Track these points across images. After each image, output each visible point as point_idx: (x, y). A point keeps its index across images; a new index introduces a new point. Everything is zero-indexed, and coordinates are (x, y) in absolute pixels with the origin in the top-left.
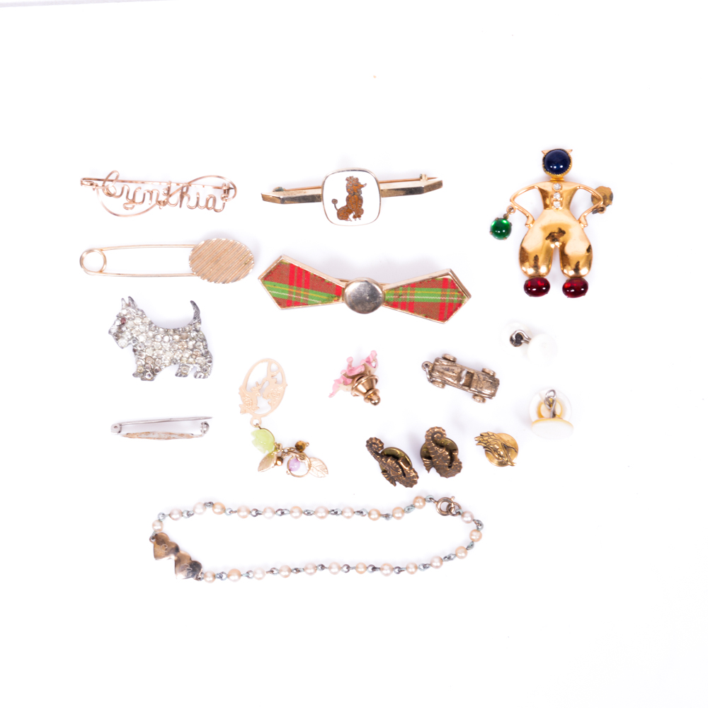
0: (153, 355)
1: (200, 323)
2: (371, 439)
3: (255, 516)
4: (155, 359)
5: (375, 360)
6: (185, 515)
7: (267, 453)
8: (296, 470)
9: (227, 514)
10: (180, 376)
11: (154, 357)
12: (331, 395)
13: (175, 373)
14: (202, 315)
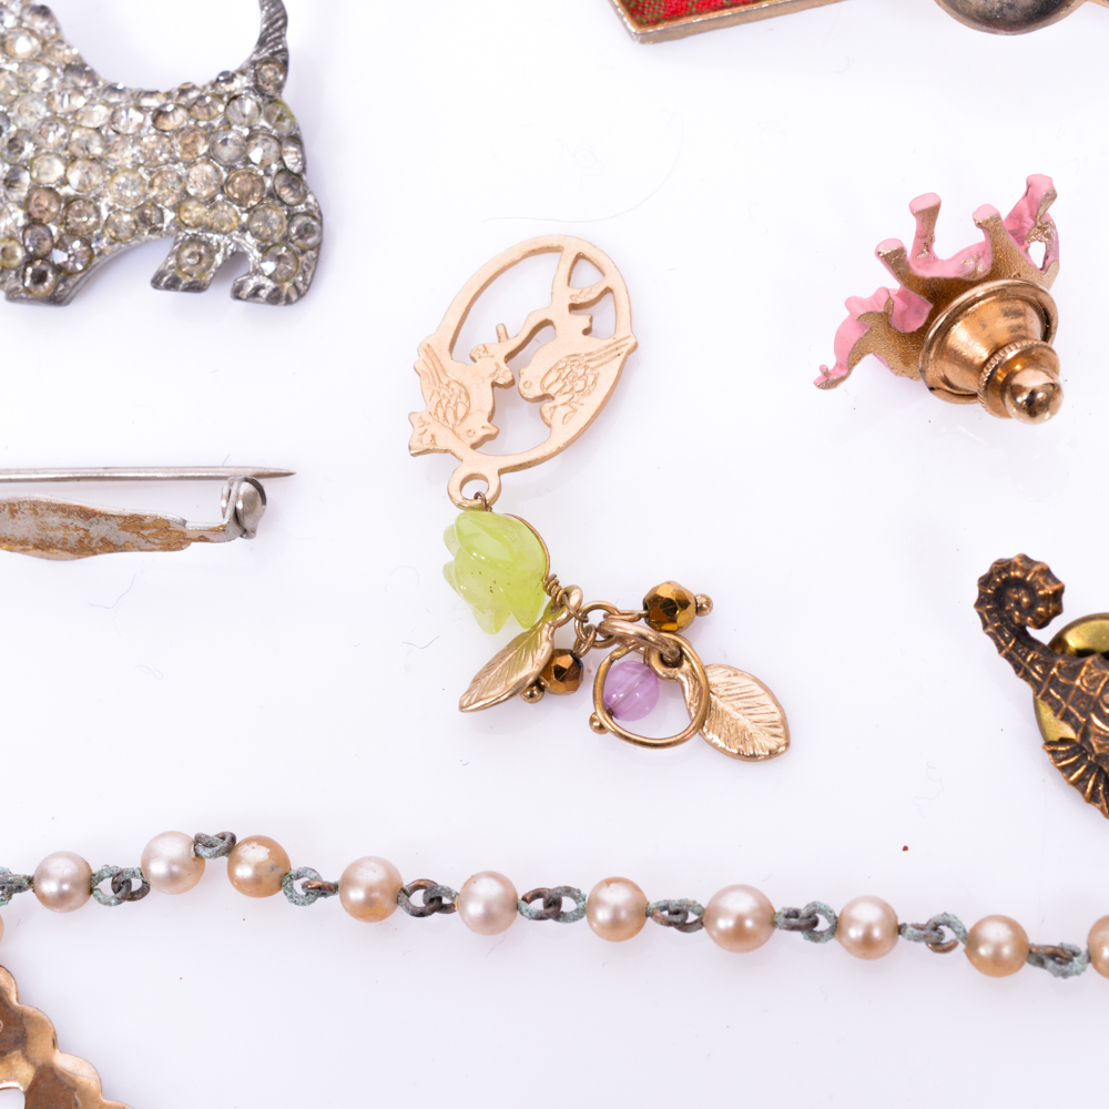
0: (64, 182)
1: (284, 66)
2: (1002, 567)
3: (421, 914)
4: (69, 201)
5: (1045, 229)
6: (106, 886)
7: (514, 630)
8: (639, 712)
9: (294, 899)
10: (173, 284)
11: (64, 191)
12: (828, 381)
13: (151, 274)
14: (293, 38)
